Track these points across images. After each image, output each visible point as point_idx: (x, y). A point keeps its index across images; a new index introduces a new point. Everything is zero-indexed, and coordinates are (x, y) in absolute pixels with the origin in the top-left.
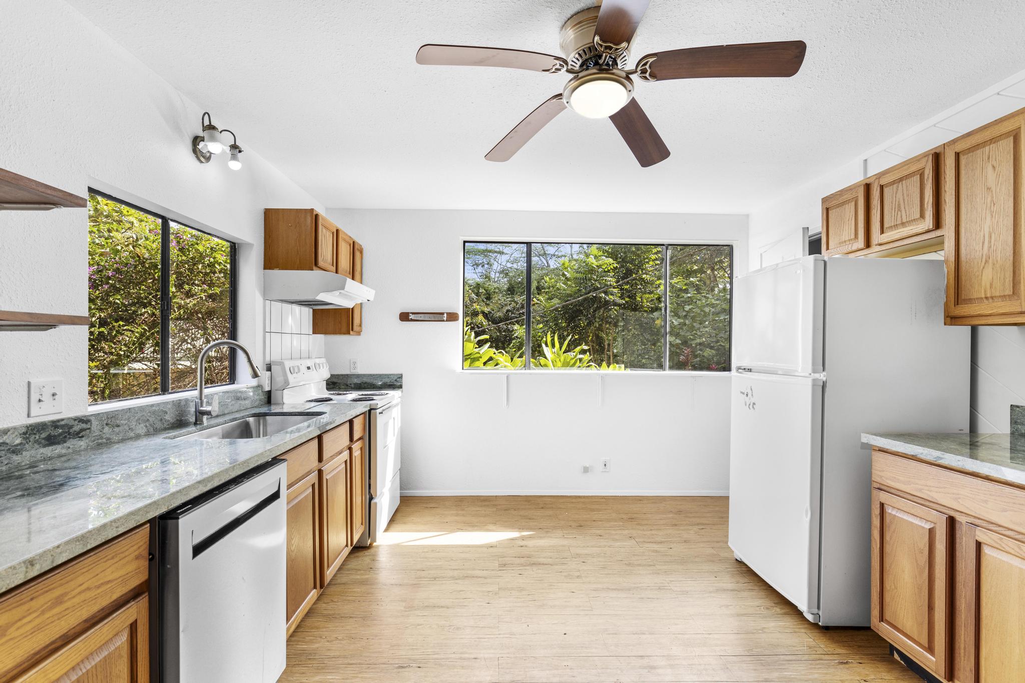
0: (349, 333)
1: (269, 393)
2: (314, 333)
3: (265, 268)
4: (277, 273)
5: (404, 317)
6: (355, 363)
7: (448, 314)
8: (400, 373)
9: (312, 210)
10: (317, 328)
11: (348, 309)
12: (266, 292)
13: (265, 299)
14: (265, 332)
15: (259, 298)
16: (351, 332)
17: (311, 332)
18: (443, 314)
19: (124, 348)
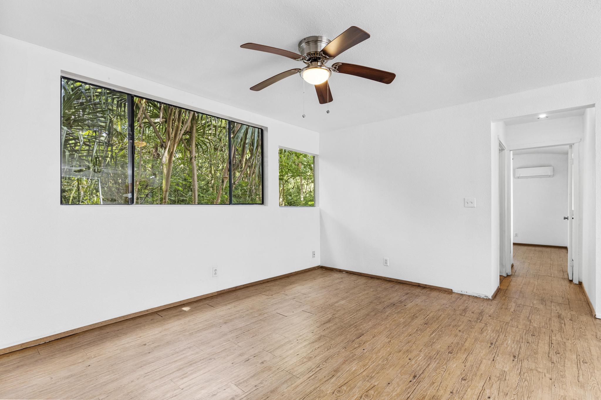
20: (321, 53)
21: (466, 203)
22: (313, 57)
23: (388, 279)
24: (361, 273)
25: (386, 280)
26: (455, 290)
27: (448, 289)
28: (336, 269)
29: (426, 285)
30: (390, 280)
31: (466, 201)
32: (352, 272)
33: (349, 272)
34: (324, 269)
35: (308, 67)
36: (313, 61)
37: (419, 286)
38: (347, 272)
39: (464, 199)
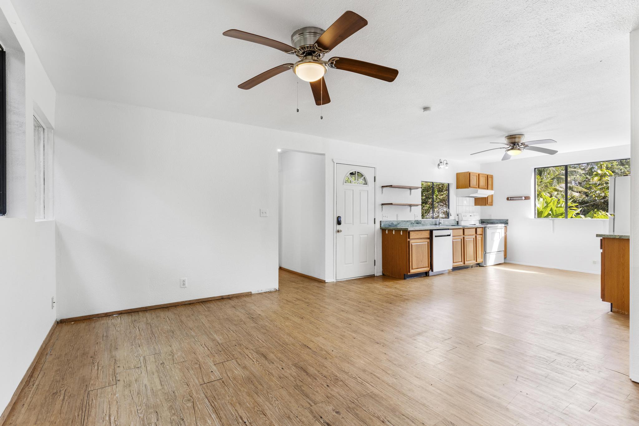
0: (486, 205)
1: (458, 221)
2: (475, 205)
3: (457, 189)
4: (459, 190)
5: (508, 199)
6: (491, 215)
7: (525, 197)
8: (507, 219)
9: (468, 172)
10: (476, 204)
11: (486, 197)
12: (457, 195)
13: (457, 197)
14: (457, 206)
15: (455, 197)
16: (487, 205)
17: (474, 205)
18: (522, 197)
19: (425, 211)
20: (315, 45)
21: (262, 213)
22: (306, 51)
23: (186, 303)
24: (146, 308)
25: (185, 304)
26: (253, 292)
27: (248, 293)
28: (98, 314)
29: (229, 295)
30: (190, 303)
31: (262, 211)
32: (130, 311)
33: (123, 312)
34: (72, 322)
35: (301, 61)
36: (307, 55)
37: (222, 299)
38: (120, 313)
39: (260, 210)
